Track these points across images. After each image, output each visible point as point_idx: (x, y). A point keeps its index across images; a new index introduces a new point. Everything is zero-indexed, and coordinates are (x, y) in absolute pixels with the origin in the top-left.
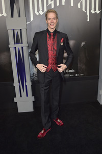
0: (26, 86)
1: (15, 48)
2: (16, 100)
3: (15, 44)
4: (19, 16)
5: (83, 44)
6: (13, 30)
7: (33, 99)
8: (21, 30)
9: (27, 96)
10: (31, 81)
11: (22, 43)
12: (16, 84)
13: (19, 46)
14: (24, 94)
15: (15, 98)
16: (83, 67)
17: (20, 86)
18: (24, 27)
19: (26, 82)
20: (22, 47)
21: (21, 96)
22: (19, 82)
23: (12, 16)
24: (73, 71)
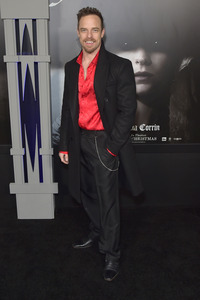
0: (40, 157)
1: (19, 64)
2: (13, 188)
3: (18, 53)
5: (185, 62)
6: (17, 21)
7: (54, 188)
8: (34, 20)
9: (41, 181)
11: (36, 54)
12: (17, 150)
13: (27, 61)
14: (33, 175)
15: (11, 185)
16: (182, 120)
17: (25, 156)
18: (41, 15)
20: (36, 64)
21: (26, 181)
22: (24, 146)
24: (157, 128)
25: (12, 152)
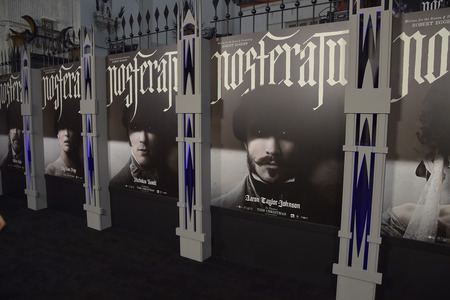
0: (367, 244)
1: (357, 154)
2: (336, 269)
3: (357, 144)
4: (376, 85)
6: (358, 116)
7: (378, 278)
8: (375, 116)
9: (365, 267)
10: (382, 236)
11: (374, 145)
12: (345, 233)
13: (366, 151)
14: (358, 260)
15: (334, 265)
17: (351, 241)
19: (368, 233)
20: (373, 155)
21: (350, 264)
22: (352, 230)
23: (360, 86)
25: (340, 234)
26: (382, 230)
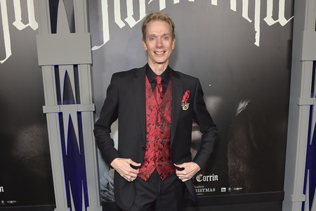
4: (73, 30)
10: (102, 204)
19: (87, 205)
23: (54, 30)
26: (101, 197)
